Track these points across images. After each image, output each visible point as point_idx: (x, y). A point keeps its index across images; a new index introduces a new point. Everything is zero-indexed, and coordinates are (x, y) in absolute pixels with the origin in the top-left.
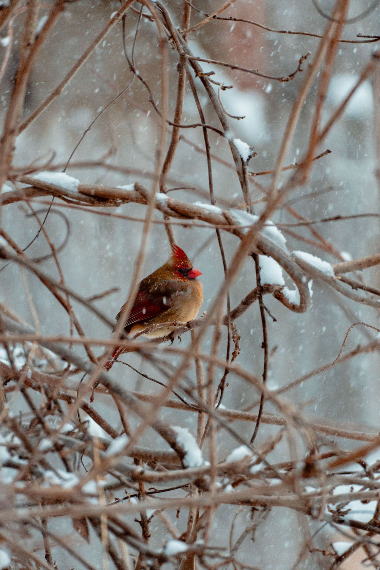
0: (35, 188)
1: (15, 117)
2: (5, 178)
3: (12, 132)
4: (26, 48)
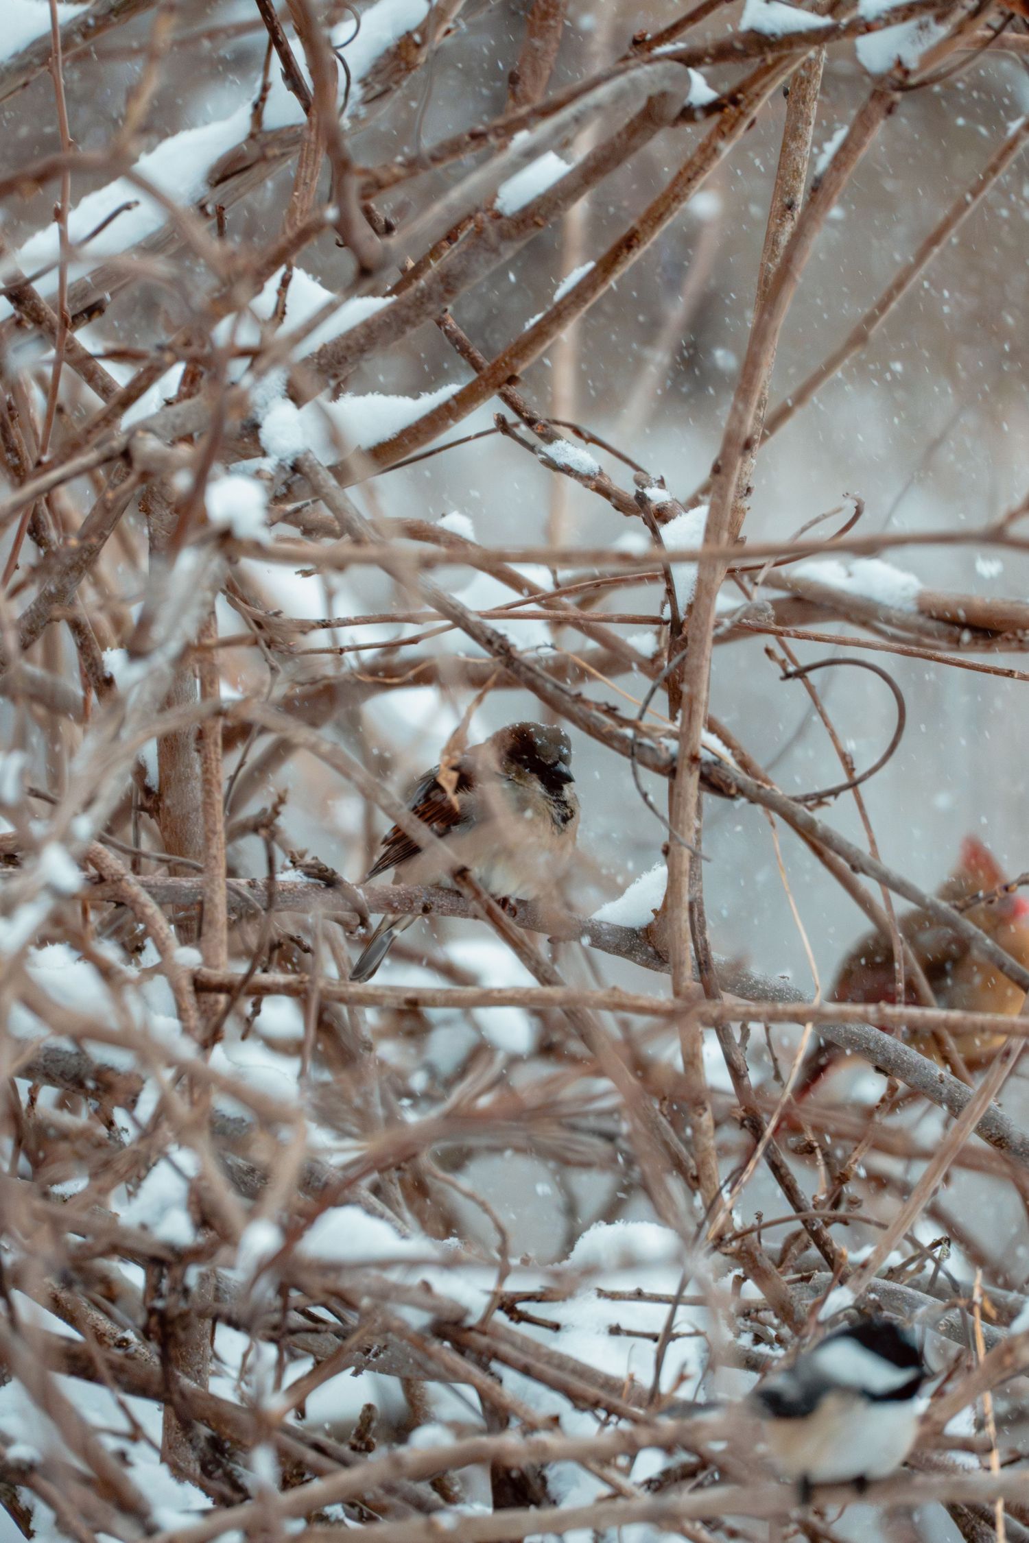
0: (798, 600)
1: (755, 404)
2: (724, 572)
3: (748, 445)
4: (783, 216)
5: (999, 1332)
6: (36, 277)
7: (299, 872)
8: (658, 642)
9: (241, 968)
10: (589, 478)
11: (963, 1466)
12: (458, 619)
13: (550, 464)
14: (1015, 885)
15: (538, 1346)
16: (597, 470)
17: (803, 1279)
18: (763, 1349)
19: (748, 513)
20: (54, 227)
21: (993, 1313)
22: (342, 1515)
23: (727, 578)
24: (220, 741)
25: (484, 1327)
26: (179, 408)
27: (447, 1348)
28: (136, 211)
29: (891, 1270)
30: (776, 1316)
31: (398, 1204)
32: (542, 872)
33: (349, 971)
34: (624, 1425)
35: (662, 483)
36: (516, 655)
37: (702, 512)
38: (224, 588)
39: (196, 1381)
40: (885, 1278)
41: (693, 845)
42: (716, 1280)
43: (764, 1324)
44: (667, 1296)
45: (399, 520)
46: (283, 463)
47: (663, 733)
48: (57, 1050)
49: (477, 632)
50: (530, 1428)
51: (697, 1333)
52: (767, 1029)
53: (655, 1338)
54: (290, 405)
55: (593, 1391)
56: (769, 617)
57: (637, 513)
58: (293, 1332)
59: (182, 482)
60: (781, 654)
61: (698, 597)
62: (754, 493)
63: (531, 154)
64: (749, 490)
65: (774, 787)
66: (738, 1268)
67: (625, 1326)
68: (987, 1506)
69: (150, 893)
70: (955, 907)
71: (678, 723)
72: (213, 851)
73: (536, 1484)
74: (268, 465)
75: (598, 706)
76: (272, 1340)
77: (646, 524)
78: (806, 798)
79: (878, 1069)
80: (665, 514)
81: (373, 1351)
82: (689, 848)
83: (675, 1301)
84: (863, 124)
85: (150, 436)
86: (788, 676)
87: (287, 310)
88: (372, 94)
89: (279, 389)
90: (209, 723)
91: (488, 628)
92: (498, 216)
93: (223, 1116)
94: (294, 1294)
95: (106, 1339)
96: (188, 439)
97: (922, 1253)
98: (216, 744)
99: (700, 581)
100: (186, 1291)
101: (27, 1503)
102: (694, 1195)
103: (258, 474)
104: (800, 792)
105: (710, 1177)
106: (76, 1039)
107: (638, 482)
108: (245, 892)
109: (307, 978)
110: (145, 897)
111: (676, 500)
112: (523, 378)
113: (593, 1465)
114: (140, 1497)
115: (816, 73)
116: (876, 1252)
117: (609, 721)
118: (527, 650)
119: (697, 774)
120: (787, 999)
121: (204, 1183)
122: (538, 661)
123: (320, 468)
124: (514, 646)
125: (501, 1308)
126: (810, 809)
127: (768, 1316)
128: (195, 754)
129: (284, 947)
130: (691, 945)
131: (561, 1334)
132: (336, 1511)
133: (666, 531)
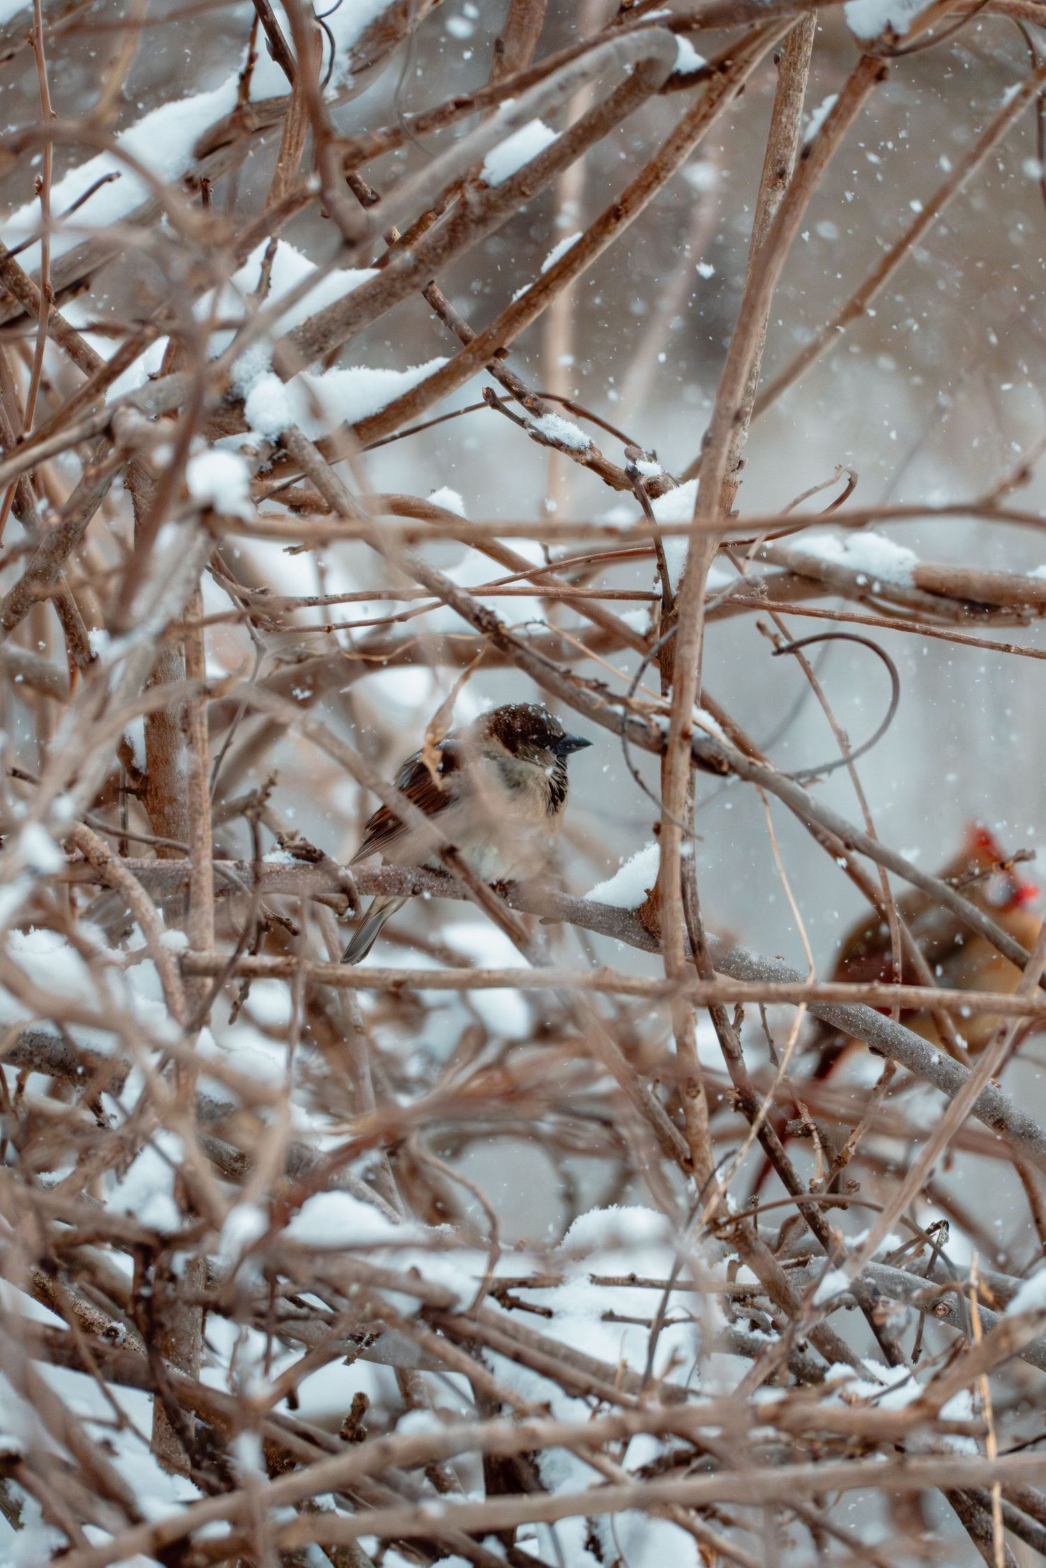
0: (794, 574)
1: (745, 375)
2: (717, 547)
3: (738, 417)
4: (775, 185)
5: (997, 1316)
6: (18, 250)
7: (287, 854)
8: (652, 618)
9: (229, 951)
10: (580, 452)
11: (961, 1452)
12: (447, 596)
13: (539, 438)
14: (1011, 862)
15: (528, 1333)
16: (587, 444)
17: (798, 1264)
18: (758, 1334)
19: (740, 486)
20: (37, 201)
21: (990, 1296)
22: (333, 1505)
23: (719, 553)
24: (206, 721)
25: (474, 1312)
26: (161, 382)
27: (439, 1336)
28: (117, 183)
29: (889, 1254)
30: (772, 1301)
31: (391, 1190)
32: (527, 850)
33: (340, 955)
34: (617, 1412)
35: (653, 457)
36: (504, 632)
37: (693, 485)
38: (209, 565)
39: (186, 1372)
40: (884, 1262)
41: (686, 824)
42: (711, 1265)
43: (759, 1309)
44: (662, 1282)
45: (387, 497)
46: (268, 438)
47: (654, 709)
48: (42, 1036)
49: (466, 608)
50: (521, 1414)
51: (691, 1319)
52: (763, 1011)
53: (647, 1323)
54: (274, 380)
55: (584, 1378)
56: (762, 592)
57: (628, 488)
58: (281, 1319)
59: (162, 456)
60: (773, 628)
61: (688, 572)
62: (746, 466)
63: (516, 123)
64: (741, 463)
65: (767, 764)
66: (734, 1252)
67: (618, 1312)
68: (985, 1493)
69: (135, 875)
70: (951, 885)
71: (669, 699)
72: (200, 832)
73: (527, 1473)
74: (253, 440)
75: (587, 683)
76: (258, 1327)
77: (637, 498)
78: (799, 775)
79: (874, 1050)
80: (656, 489)
81: (365, 1339)
82: (681, 826)
83: (668, 1286)
84: (853, 91)
85: (132, 411)
86: (780, 651)
87: (272, 282)
88: (359, 65)
89: (264, 362)
90: (195, 702)
91: (477, 604)
92: (484, 186)
93: (211, 1101)
94: (282, 1281)
95: (95, 1329)
96: (171, 414)
97: (922, 1237)
98: (202, 724)
99: (690, 556)
100: (173, 1278)
101: (17, 1497)
102: (689, 1178)
103: (243, 450)
104: (793, 769)
105: (703, 1161)
106: (59, 1022)
107: (629, 456)
108: (232, 873)
109: (294, 960)
110: (131, 880)
111: (668, 475)
112: (510, 351)
113: (587, 1454)
114: (125, 1486)
115: (806, 40)
116: (871, 1236)
117: (599, 698)
118: (516, 626)
119: (688, 752)
120: (782, 979)
121: (189, 1167)
122: (530, 638)
123: (305, 443)
124: (502, 622)
125: (492, 1294)
126: (803, 786)
127: (764, 1301)
128: (182, 735)
129: (272, 930)
130: (684, 925)
131: (554, 1321)
132: (326, 1501)
133: (657, 505)
